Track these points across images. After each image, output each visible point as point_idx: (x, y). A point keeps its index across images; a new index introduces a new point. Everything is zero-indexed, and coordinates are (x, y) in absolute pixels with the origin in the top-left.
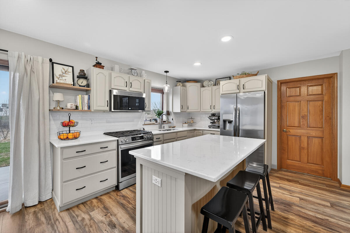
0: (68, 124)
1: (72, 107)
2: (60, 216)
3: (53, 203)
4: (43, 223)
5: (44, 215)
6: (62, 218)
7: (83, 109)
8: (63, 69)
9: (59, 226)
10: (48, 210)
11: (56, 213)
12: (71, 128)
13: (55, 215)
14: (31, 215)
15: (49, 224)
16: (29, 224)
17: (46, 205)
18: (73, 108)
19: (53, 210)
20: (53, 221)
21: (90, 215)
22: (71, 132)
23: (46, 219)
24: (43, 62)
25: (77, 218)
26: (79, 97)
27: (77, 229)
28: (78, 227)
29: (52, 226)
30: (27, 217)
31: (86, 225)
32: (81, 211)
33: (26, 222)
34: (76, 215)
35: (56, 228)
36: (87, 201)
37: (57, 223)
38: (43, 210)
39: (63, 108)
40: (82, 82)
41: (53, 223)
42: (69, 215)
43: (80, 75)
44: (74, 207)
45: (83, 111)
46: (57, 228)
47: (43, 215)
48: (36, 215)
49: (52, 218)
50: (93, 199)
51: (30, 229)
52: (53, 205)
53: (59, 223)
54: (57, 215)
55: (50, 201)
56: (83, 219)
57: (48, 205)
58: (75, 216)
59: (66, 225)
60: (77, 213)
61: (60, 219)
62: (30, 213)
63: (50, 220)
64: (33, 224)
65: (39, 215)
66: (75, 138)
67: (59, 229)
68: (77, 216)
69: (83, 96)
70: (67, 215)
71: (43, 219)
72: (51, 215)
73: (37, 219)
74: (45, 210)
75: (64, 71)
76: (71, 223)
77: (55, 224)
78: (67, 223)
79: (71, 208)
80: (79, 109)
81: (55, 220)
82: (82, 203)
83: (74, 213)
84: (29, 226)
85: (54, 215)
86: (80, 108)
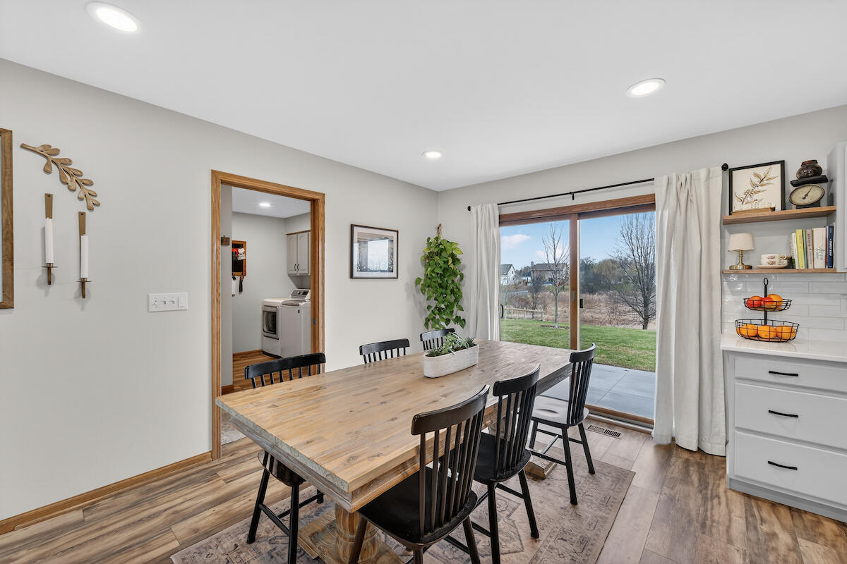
0: (762, 305)
1: (773, 263)
2: (726, 496)
3: (723, 466)
4: (693, 485)
5: (700, 474)
6: (729, 502)
7: (810, 266)
8: (757, 175)
9: (716, 508)
10: (709, 471)
11: (721, 486)
12: (771, 315)
13: (719, 486)
14: (680, 460)
15: (701, 492)
16: (673, 471)
17: (709, 461)
18: (776, 265)
19: (718, 477)
20: (709, 492)
21: (795, 540)
22: (769, 323)
23: (700, 482)
24: (708, 177)
25: (759, 522)
26: (797, 236)
27: (749, 540)
28: (753, 538)
29: (705, 500)
30: (673, 460)
31: (774, 549)
32: (778, 518)
33: (670, 465)
34: (761, 517)
35: (709, 507)
36: (806, 512)
37: (716, 501)
38: (701, 467)
39: (750, 268)
40: (807, 195)
41: (709, 496)
42: (745, 507)
43: (801, 178)
44: (765, 501)
45: (808, 272)
46: (712, 509)
47: (698, 474)
48: (688, 466)
49: (710, 488)
50: (828, 519)
51: (671, 478)
52: (723, 470)
53: (720, 503)
54: (721, 490)
55: (720, 461)
56: (773, 536)
57: (714, 464)
58: (758, 518)
59: (730, 515)
60: (765, 515)
61: (723, 499)
62: (680, 458)
63: (706, 488)
64: (677, 475)
65: (691, 469)
66: (779, 339)
67: (713, 511)
68: (763, 520)
69: (809, 231)
70: (740, 502)
71: (695, 478)
72: (711, 482)
73: (687, 472)
74: (704, 469)
75: (756, 180)
76: (743, 522)
77: (712, 500)
78: (733, 515)
79: (756, 499)
80: (797, 268)
81: (714, 495)
82: (790, 508)
83: (758, 510)
84: (672, 473)
85: (716, 485)
86: (800, 264)
